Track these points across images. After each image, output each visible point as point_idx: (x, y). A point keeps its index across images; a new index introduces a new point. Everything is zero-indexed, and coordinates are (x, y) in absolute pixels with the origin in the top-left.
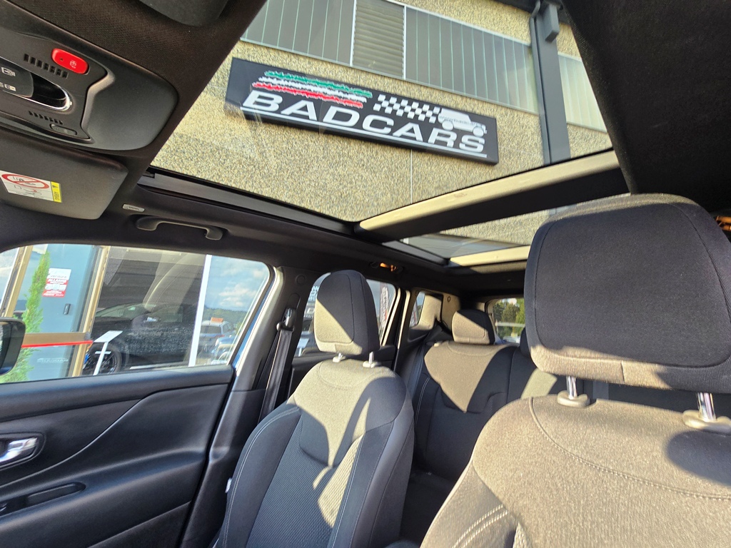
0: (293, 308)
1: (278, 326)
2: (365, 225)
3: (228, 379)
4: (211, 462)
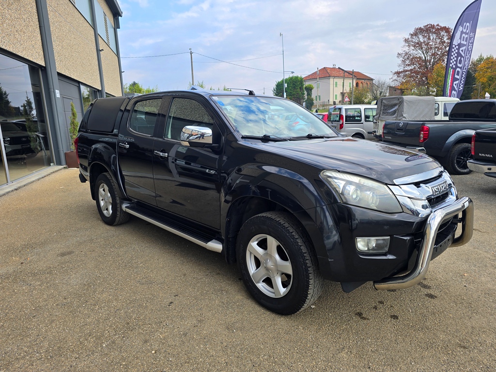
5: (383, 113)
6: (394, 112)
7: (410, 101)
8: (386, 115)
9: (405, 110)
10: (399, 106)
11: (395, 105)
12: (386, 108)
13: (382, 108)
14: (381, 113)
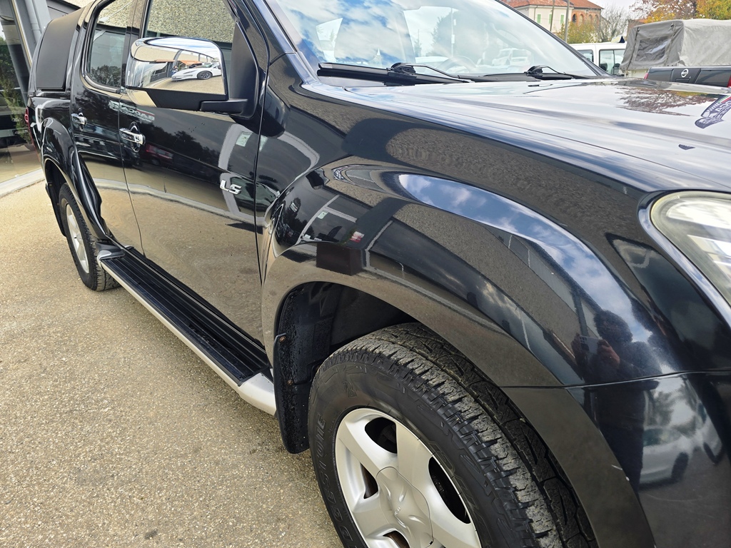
5: (638, 55)
6: (662, 52)
7: (695, 31)
8: (645, 60)
9: (684, 47)
10: (672, 40)
11: (664, 39)
12: (644, 45)
13: (637, 47)
14: (635, 56)
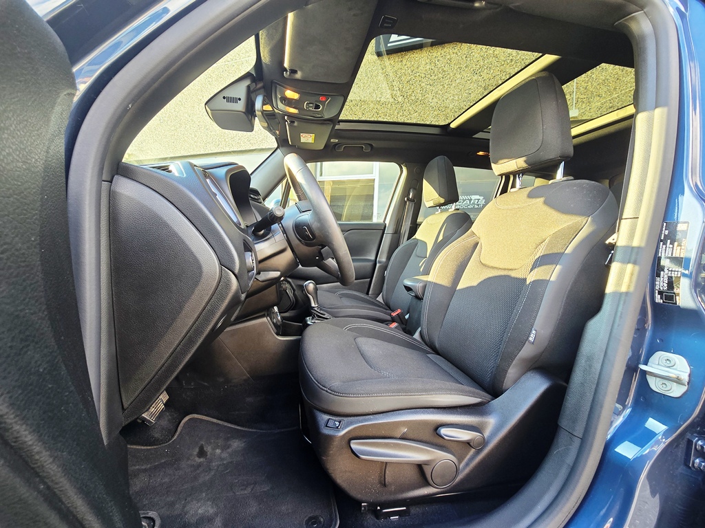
0: (415, 189)
1: (406, 199)
2: (453, 125)
3: (383, 229)
4: (378, 265)
